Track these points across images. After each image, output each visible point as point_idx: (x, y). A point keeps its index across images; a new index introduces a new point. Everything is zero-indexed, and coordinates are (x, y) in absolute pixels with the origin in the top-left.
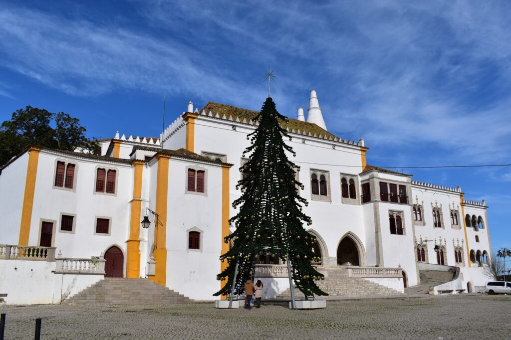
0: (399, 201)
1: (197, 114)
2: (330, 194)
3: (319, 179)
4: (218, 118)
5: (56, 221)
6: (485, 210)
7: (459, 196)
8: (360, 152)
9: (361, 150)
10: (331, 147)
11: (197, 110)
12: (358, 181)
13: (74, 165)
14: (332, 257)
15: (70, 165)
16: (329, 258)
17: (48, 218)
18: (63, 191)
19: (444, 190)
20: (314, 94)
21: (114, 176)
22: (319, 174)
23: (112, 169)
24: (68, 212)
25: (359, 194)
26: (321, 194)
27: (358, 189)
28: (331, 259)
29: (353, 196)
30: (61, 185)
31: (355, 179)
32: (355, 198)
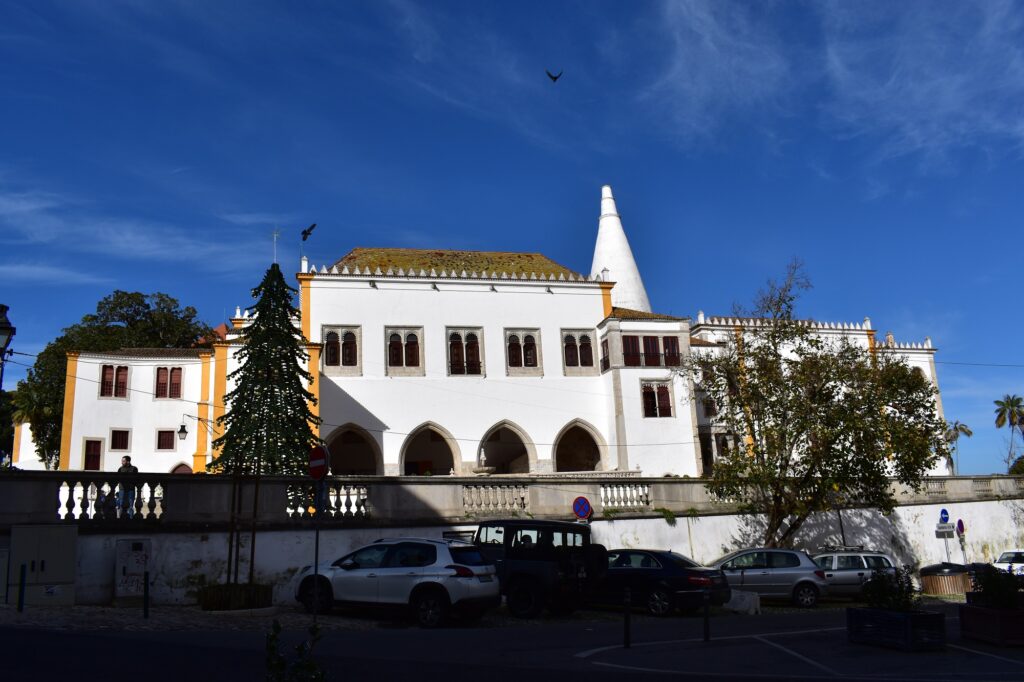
0: (663, 363)
1: (313, 273)
2: (542, 364)
3: (522, 342)
4: (358, 275)
5: (104, 439)
6: (931, 356)
7: (866, 337)
8: (600, 291)
9: (602, 288)
10: (544, 290)
11: (313, 268)
12: (596, 338)
13: (126, 368)
14: (545, 460)
15: (120, 369)
16: (539, 462)
17: (94, 435)
18: (111, 402)
19: (831, 329)
20: (606, 191)
21: (180, 376)
22: (521, 336)
23: (177, 367)
24: (120, 426)
25: (597, 358)
26: (526, 365)
27: (596, 350)
28: (542, 464)
29: (587, 361)
30: (110, 394)
31: (590, 335)
32: (591, 364)
